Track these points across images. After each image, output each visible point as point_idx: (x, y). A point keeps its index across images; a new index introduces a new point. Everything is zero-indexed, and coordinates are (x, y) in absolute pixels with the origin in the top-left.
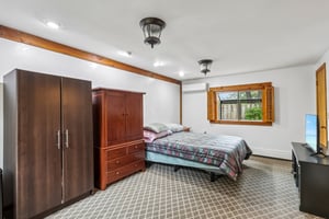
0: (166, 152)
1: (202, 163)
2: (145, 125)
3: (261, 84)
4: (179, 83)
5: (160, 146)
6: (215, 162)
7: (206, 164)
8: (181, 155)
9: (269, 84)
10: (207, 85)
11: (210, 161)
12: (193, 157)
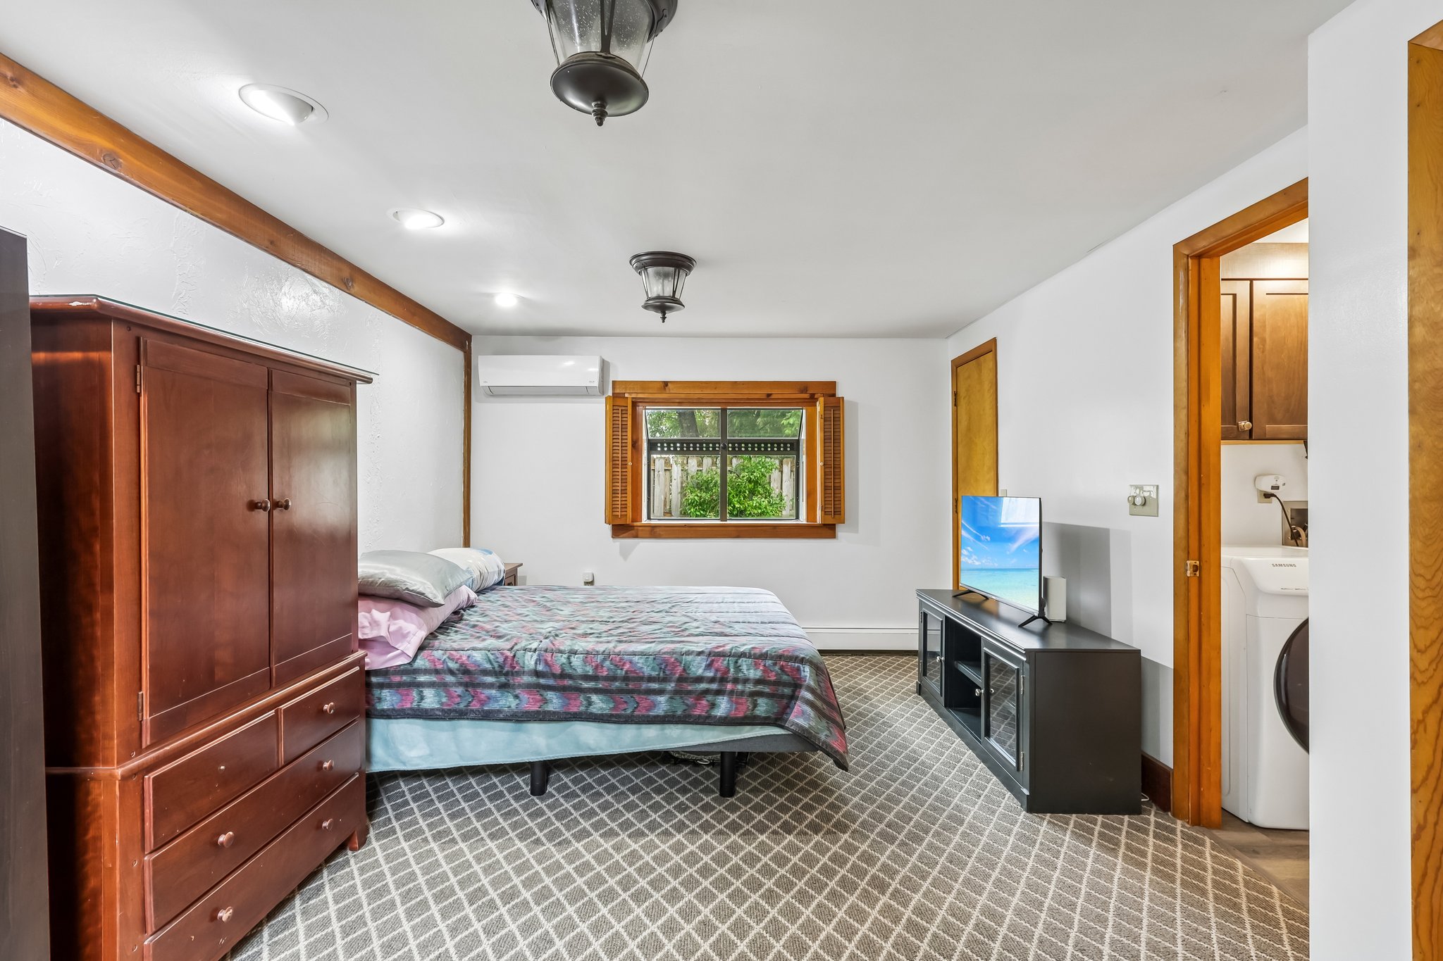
0: (507, 702)
1: (707, 721)
2: (366, 568)
3: (804, 387)
4: (459, 338)
5: (468, 676)
6: (763, 707)
7: (727, 722)
8: (599, 704)
9: (829, 389)
10: (604, 367)
11: (744, 709)
12: (662, 704)
